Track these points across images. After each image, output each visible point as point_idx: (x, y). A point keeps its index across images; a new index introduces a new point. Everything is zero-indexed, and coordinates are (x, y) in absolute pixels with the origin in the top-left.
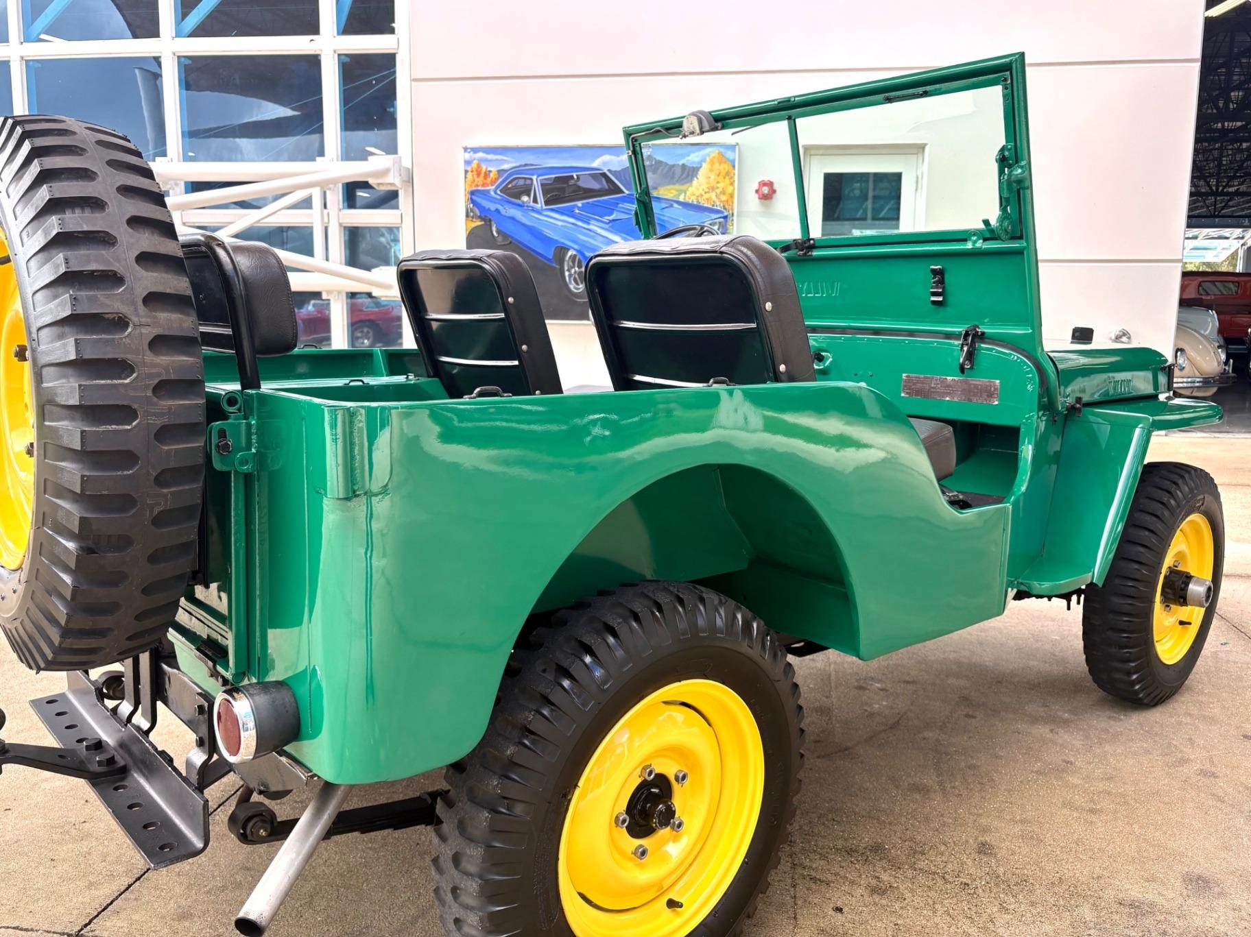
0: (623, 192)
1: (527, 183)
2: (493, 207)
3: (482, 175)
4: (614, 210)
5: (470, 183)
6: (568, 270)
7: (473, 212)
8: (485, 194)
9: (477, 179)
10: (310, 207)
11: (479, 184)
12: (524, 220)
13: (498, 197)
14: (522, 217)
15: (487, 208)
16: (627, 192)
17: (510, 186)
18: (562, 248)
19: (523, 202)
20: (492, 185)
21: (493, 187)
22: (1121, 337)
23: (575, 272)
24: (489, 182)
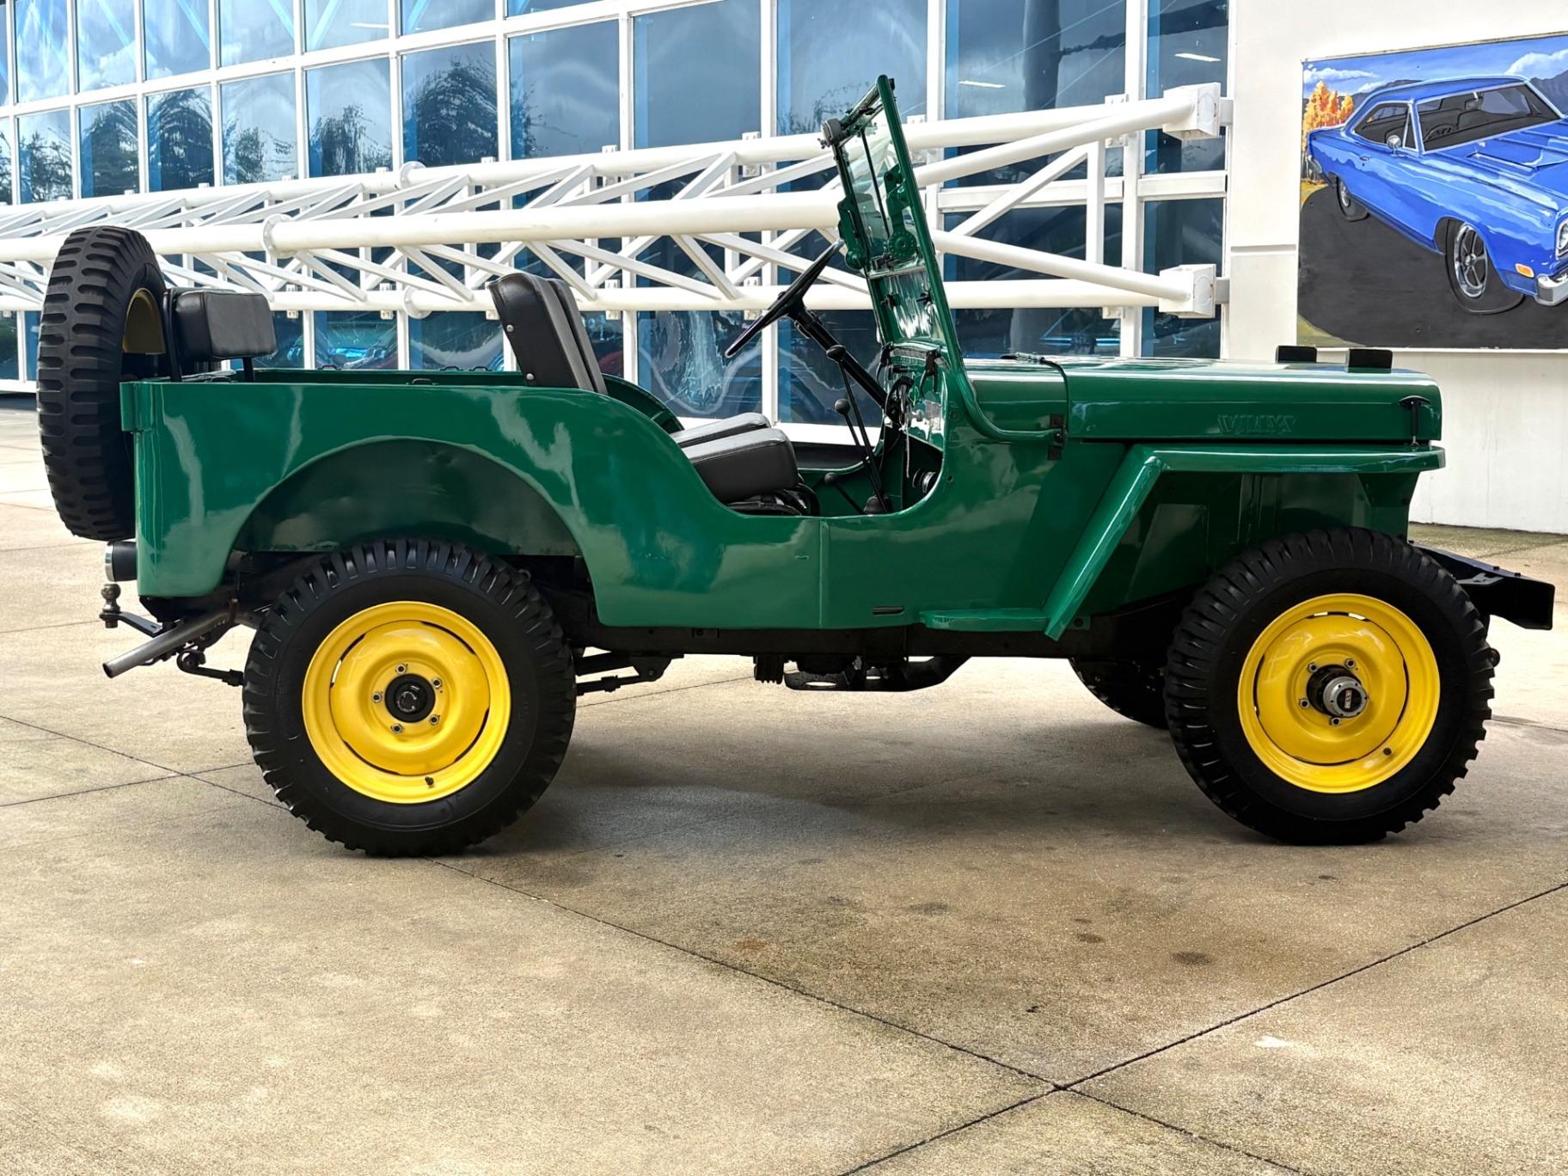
0: (1559, 118)
1: (1397, 113)
2: (1343, 157)
3: (1329, 105)
4: (1541, 148)
5: (1310, 121)
6: (1459, 259)
7: (1312, 169)
8: (1330, 135)
9: (1320, 113)
11: (1323, 120)
12: (1391, 177)
13: (1352, 140)
14: (1387, 172)
15: (1334, 159)
16: (1562, 116)
17: (1370, 120)
18: (1450, 220)
19: (1391, 146)
20: (1344, 122)
21: (1344, 125)
23: (1471, 262)
24: (1338, 116)
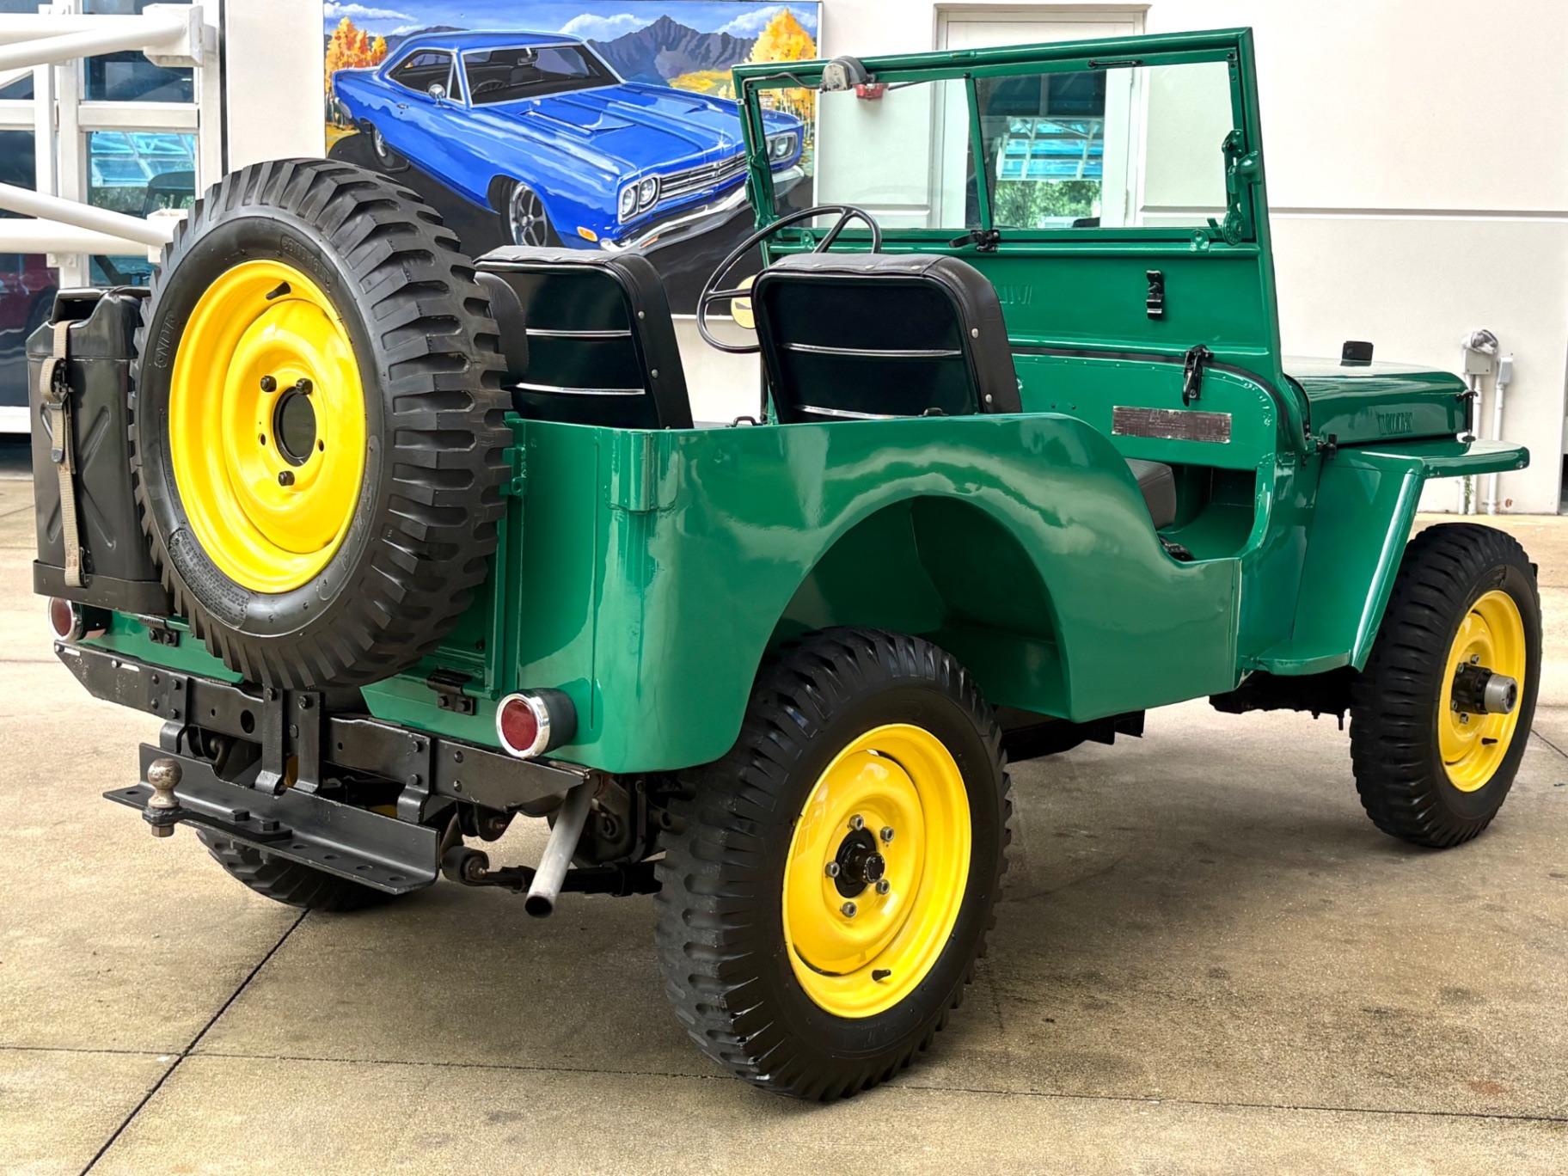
0: (618, 82)
1: (440, 61)
2: (377, 103)
3: (358, 45)
4: (600, 112)
5: (334, 60)
6: (516, 220)
7: (339, 112)
8: (362, 78)
9: (347, 52)
10: (30, 96)
11: (351, 60)
12: (434, 129)
13: (387, 86)
14: (430, 123)
15: (366, 104)
16: (623, 81)
17: (409, 66)
18: (505, 178)
19: (433, 95)
20: (376, 65)
21: (378, 68)
22: (1481, 344)
23: (529, 223)
24: (369, 58)
